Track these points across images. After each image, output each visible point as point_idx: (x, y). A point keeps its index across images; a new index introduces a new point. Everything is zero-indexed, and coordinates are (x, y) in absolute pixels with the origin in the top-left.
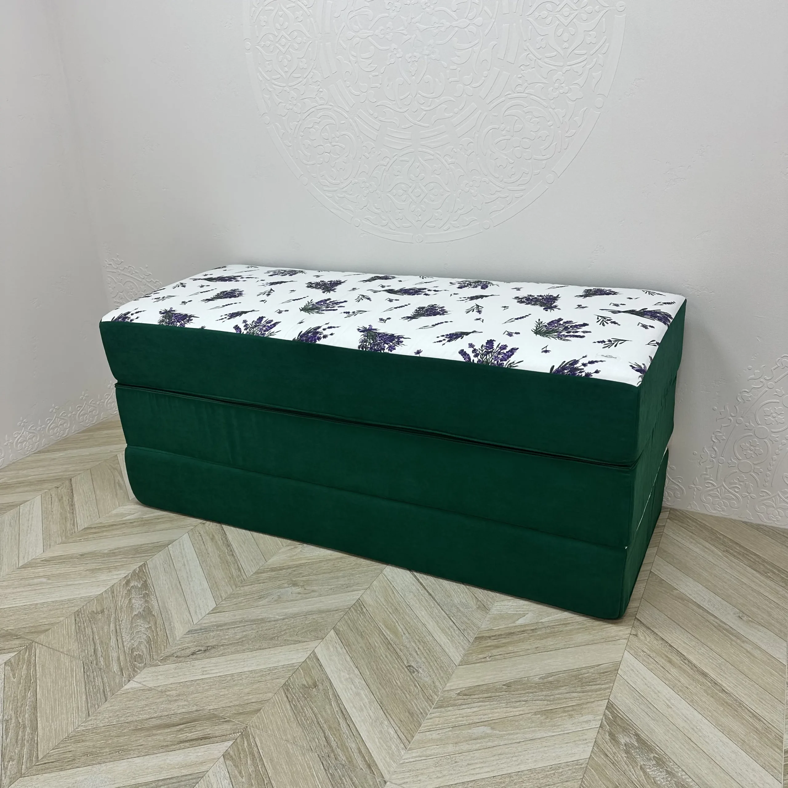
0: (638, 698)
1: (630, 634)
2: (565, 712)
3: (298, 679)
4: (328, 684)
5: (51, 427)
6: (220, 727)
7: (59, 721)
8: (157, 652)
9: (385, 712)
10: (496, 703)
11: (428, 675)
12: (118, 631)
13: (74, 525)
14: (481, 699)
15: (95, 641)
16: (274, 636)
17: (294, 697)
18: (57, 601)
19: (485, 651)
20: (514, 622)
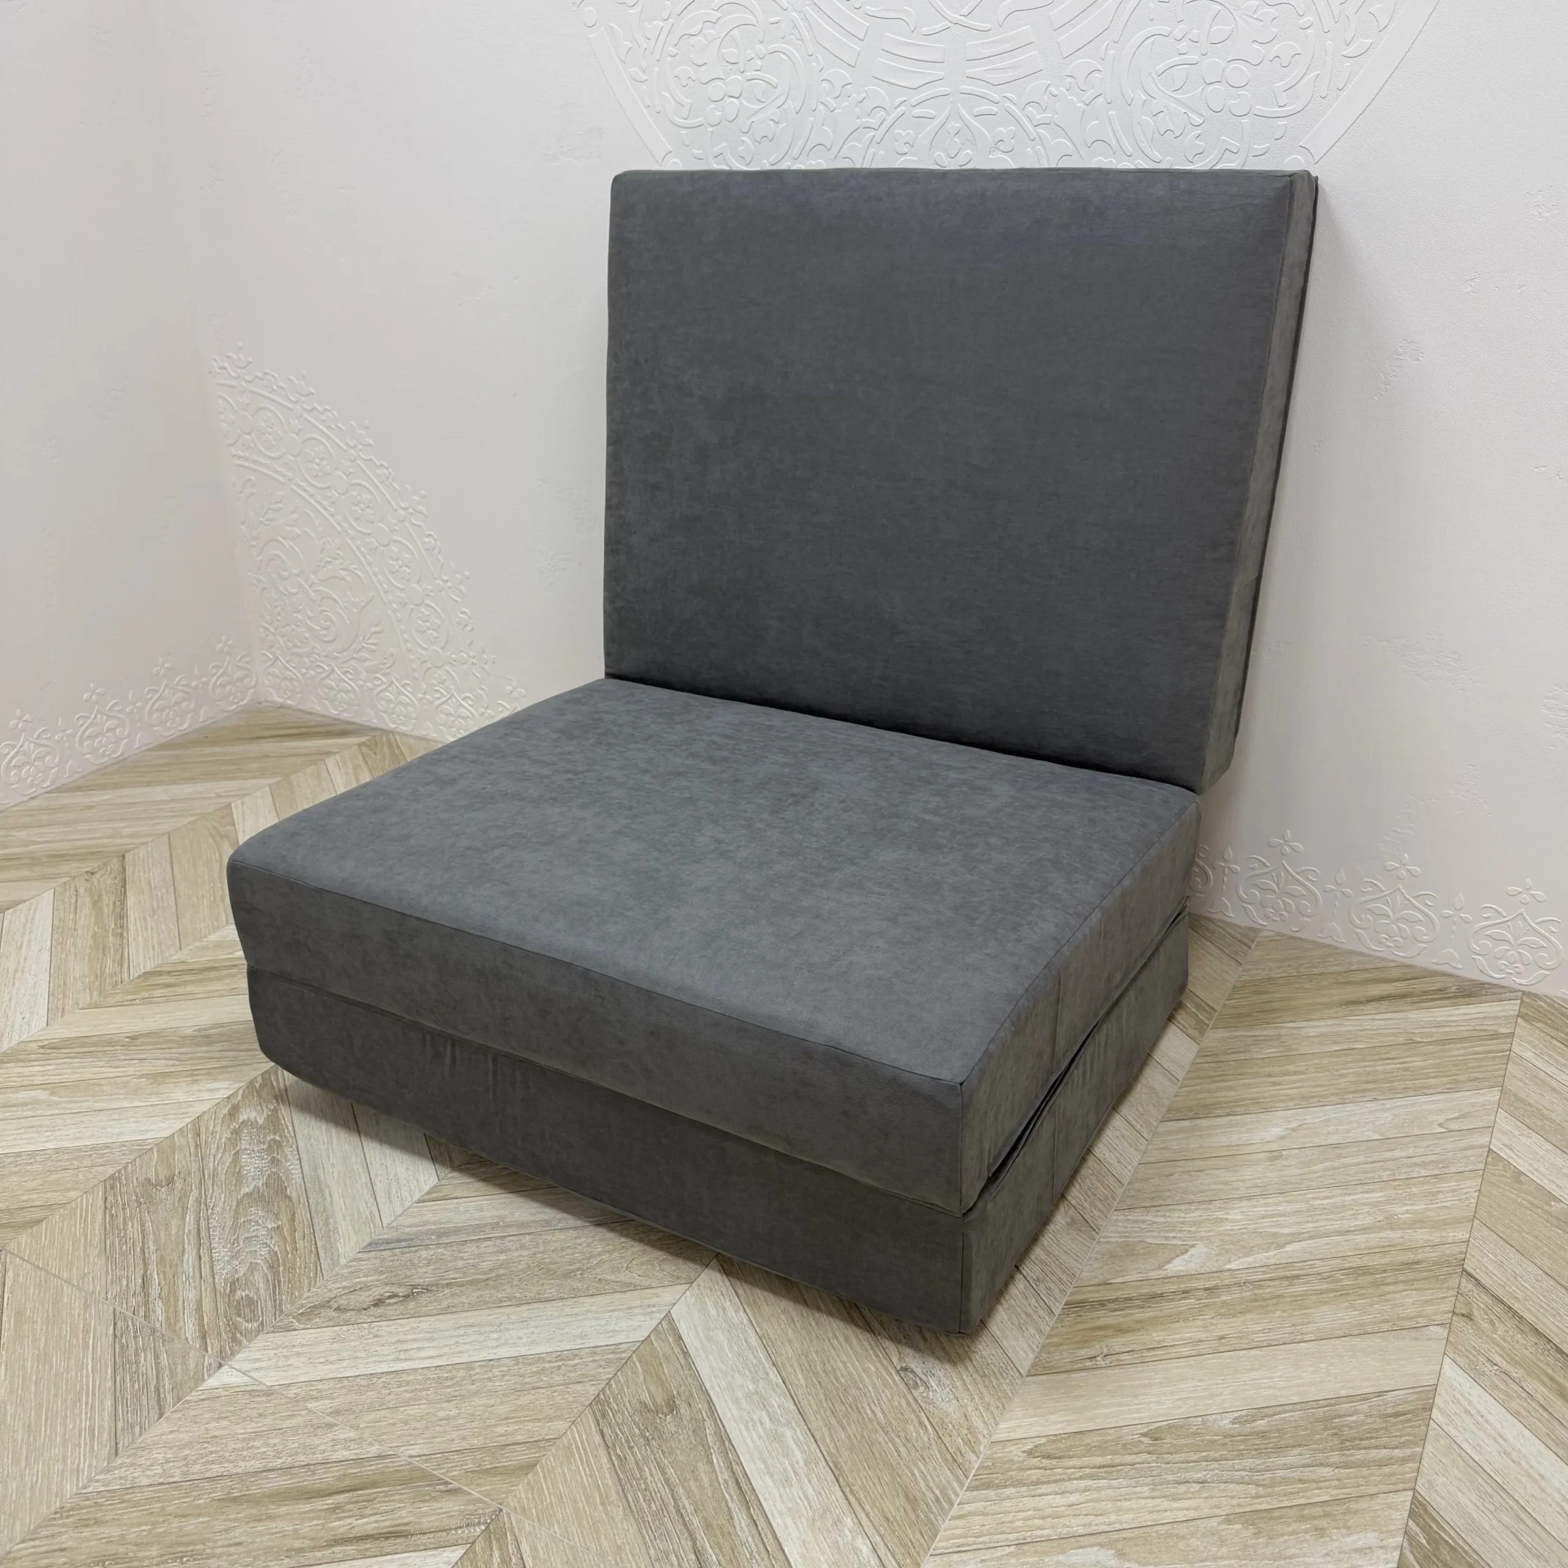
0: (1489, 1490)
1: (1454, 1313)
2: (1303, 1518)
3: (628, 1387)
4: (702, 1406)
5: (87, 734)
6: (435, 1505)
7: (43, 1465)
8: (292, 1294)
9: (847, 1490)
10: (1125, 1482)
11: (952, 1397)
12: (203, 1234)
13: (121, 965)
14: (1087, 1471)
15: (147, 1255)
16: (574, 1267)
17: (620, 1435)
18: (67, 1148)
19: (1093, 1340)
20: (1161, 1267)
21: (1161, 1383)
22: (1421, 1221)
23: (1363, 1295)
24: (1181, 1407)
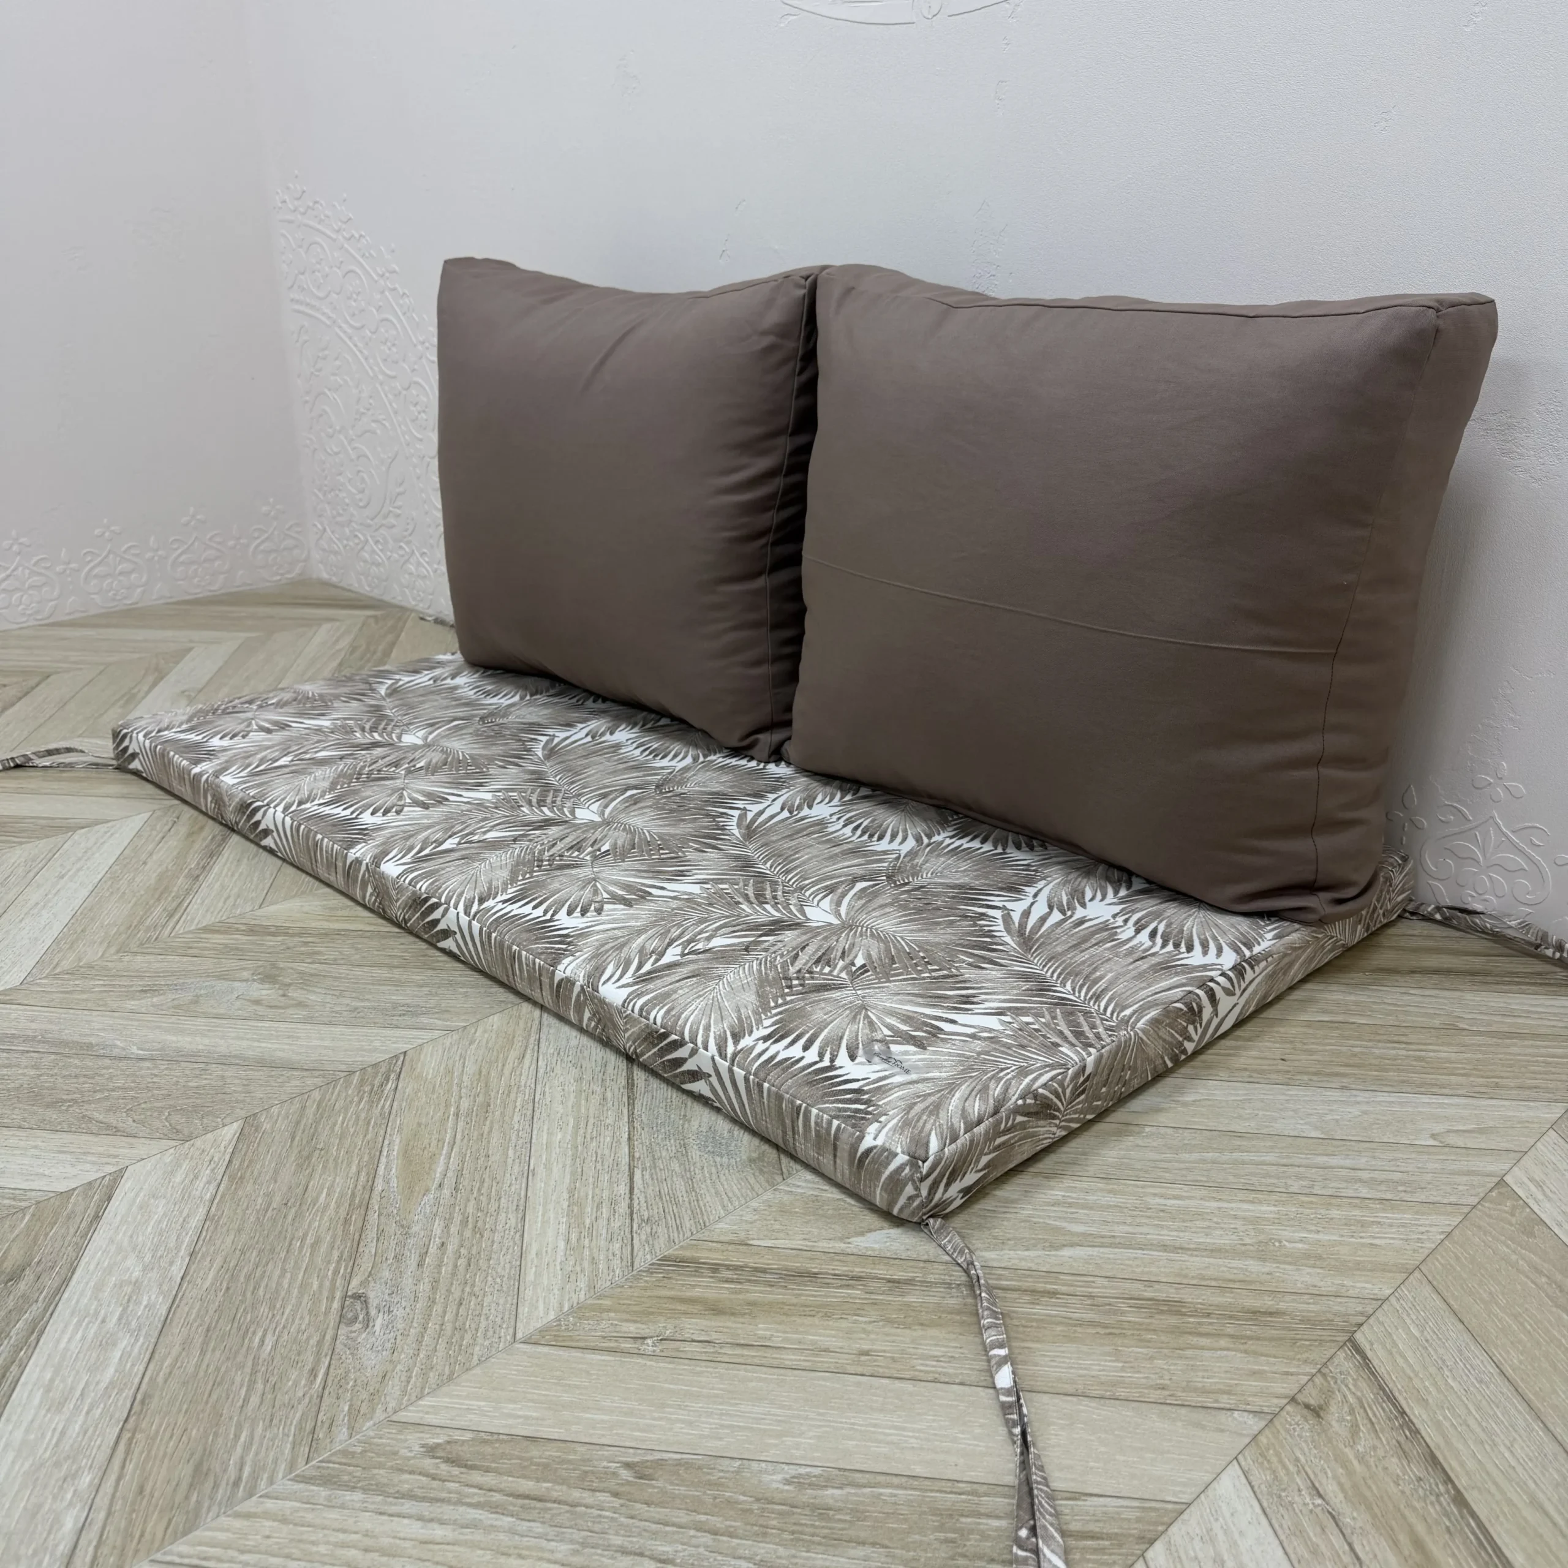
1: (1293, 1400)
4: (50, 1282)
5: (96, 571)
9: (126, 1435)
10: (538, 1528)
11: (389, 1345)
14: (497, 1497)
16: (69, 1097)
19: (661, 1314)
20: (841, 1239)
21: (717, 1396)
22: (1320, 1258)
23: (1149, 1341)
24: (720, 1439)
